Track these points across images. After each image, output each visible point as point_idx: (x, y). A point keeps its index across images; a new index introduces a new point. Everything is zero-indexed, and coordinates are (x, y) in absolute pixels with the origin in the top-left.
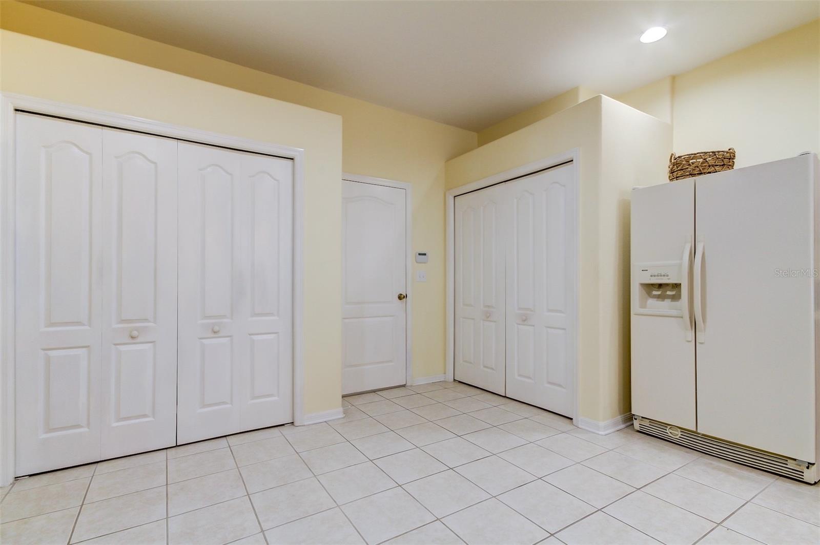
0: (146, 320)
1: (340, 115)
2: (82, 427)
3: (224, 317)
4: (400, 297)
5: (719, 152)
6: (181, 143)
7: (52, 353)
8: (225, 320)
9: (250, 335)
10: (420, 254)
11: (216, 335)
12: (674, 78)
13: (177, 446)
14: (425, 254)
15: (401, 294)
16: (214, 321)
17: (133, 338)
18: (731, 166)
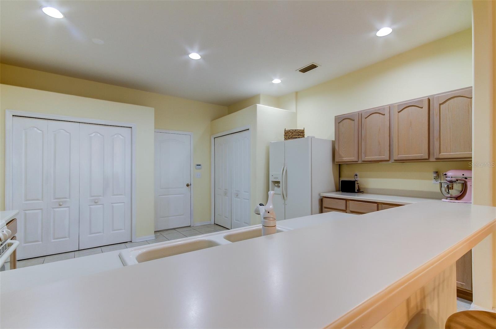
0: (66, 198)
1: (153, 107)
2: (39, 242)
3: (100, 196)
4: (188, 185)
5: (297, 130)
6: (81, 124)
7: (27, 212)
8: (100, 198)
9: (112, 203)
10: (197, 165)
11: (96, 204)
12: (297, 93)
13: (79, 250)
14: (200, 165)
15: (188, 184)
16: (96, 198)
17: (60, 205)
18: (303, 136)
